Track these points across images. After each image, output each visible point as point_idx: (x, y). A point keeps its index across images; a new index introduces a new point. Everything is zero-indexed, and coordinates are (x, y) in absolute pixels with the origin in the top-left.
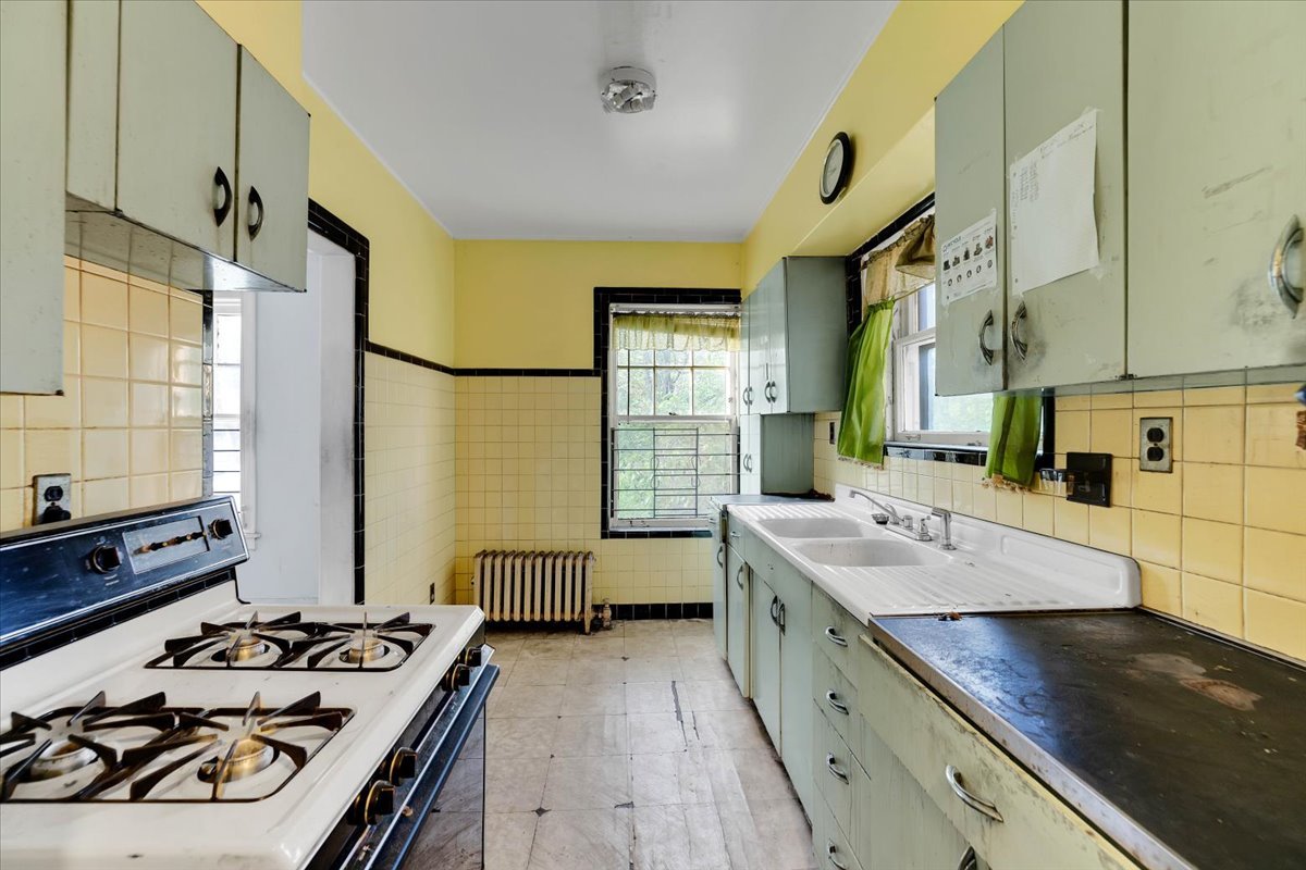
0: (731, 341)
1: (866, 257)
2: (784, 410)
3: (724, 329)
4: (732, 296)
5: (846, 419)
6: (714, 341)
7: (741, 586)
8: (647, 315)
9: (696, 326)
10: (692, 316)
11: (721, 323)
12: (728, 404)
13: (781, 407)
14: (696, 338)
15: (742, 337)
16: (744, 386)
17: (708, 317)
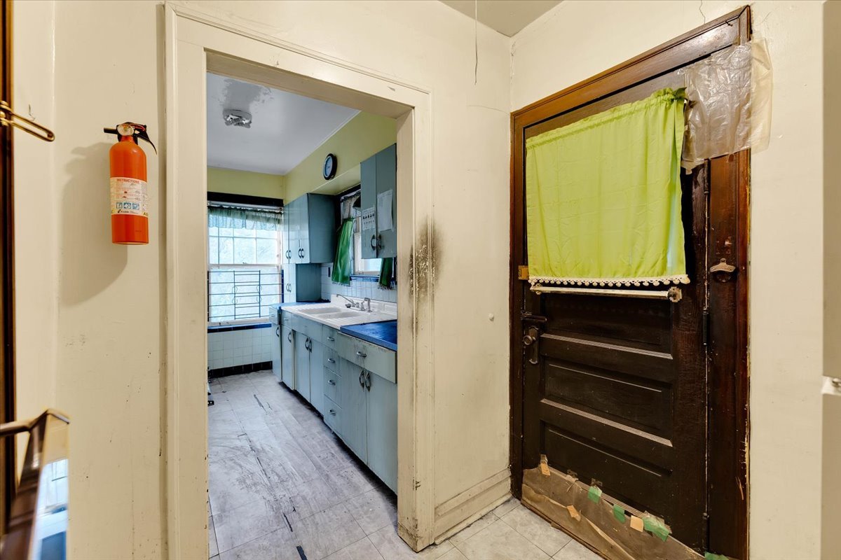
0: (278, 226)
1: (343, 198)
2: (308, 262)
3: (275, 219)
4: (279, 203)
5: (335, 267)
6: (269, 225)
7: (290, 341)
8: (230, 209)
9: (259, 216)
10: (256, 211)
11: (273, 216)
12: (277, 259)
13: (306, 260)
14: (258, 223)
15: (285, 223)
16: (286, 249)
17: (265, 212)
